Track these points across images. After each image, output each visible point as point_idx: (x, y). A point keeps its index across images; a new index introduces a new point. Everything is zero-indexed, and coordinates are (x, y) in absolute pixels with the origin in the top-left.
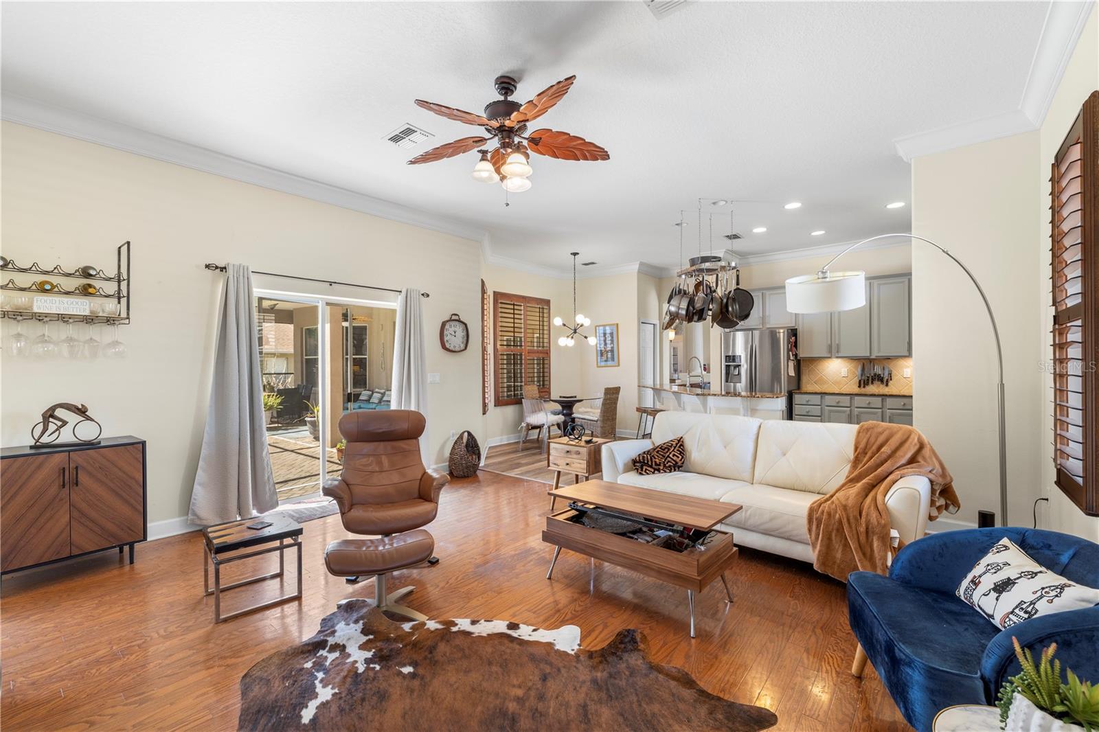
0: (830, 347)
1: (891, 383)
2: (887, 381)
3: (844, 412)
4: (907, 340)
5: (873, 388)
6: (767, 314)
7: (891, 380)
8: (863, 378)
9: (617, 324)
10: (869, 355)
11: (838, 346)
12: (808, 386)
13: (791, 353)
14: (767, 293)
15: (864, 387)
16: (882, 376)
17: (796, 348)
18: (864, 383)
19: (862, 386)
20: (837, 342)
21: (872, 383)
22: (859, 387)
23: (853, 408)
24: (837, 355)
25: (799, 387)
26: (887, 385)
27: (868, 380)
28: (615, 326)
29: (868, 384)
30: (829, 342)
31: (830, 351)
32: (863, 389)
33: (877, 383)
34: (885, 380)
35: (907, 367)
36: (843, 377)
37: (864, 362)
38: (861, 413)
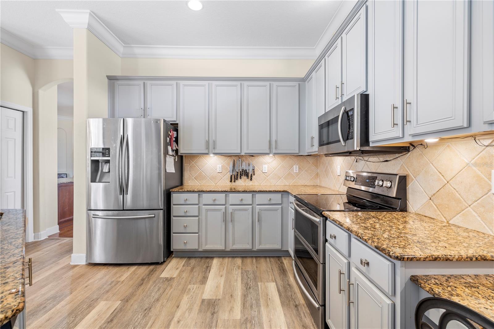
0: (208, 143)
1: (254, 177)
2: (251, 176)
3: (220, 210)
4: (269, 139)
5: (242, 183)
6: (149, 106)
7: (254, 175)
8: (234, 173)
10: (239, 152)
11: (214, 142)
12: (190, 182)
13: (169, 148)
14: (148, 83)
15: (234, 182)
16: (248, 171)
17: (177, 144)
18: (235, 178)
19: (233, 180)
20: (214, 138)
21: (241, 178)
22: (231, 181)
24: (213, 152)
25: (182, 184)
26: (251, 179)
27: (237, 175)
29: (237, 179)
30: (207, 139)
31: (208, 148)
33: (244, 177)
35: (266, 164)
36: (218, 173)
37: (234, 158)
38: (234, 210)
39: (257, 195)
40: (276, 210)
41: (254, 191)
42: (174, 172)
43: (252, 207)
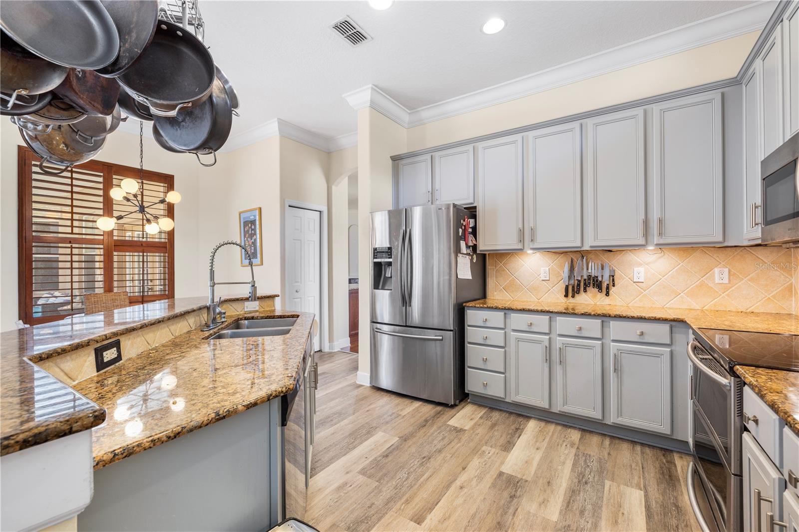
0: (521, 232)
1: (613, 290)
2: (608, 288)
3: (539, 342)
4: (643, 217)
5: (589, 300)
7: (613, 286)
8: (572, 282)
9: (260, 209)
10: (579, 244)
11: (533, 230)
12: (496, 295)
13: (463, 244)
14: (437, 155)
15: (573, 297)
16: (600, 279)
17: (475, 237)
18: (573, 290)
19: (570, 294)
20: (532, 225)
21: (585, 291)
22: (566, 296)
23: (553, 336)
24: (531, 247)
25: (484, 296)
26: (607, 294)
27: (579, 285)
28: (257, 212)
29: (578, 292)
30: (521, 226)
31: (522, 240)
32: (571, 300)
33: (592, 291)
34: (604, 286)
35: (640, 265)
36: (542, 280)
37: (573, 256)
38: (567, 345)
39: (611, 322)
40: (658, 355)
41: (604, 316)
42: (471, 278)
43: (602, 344)
